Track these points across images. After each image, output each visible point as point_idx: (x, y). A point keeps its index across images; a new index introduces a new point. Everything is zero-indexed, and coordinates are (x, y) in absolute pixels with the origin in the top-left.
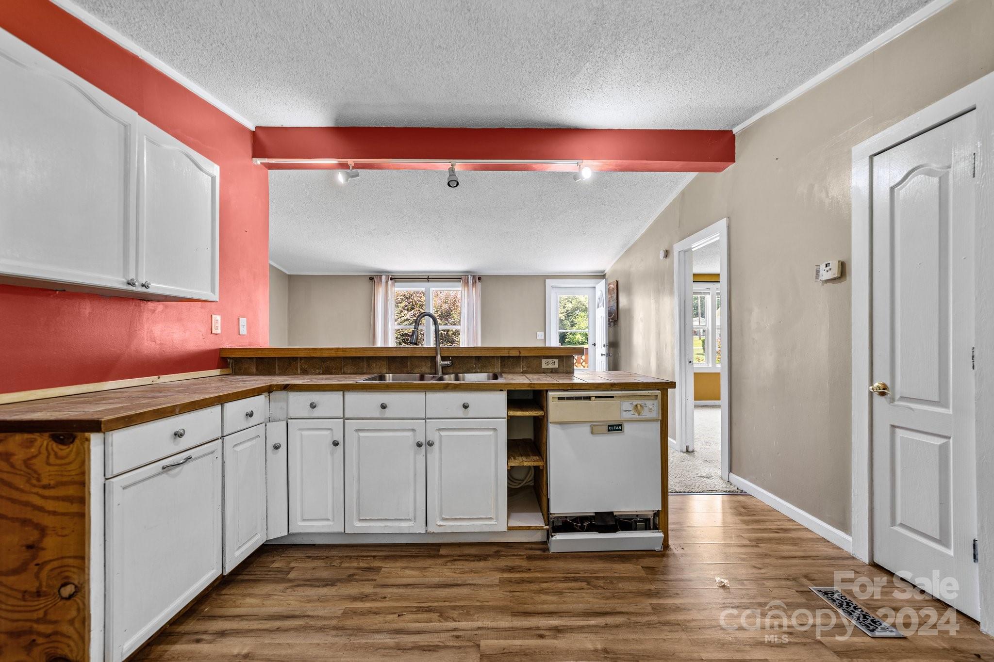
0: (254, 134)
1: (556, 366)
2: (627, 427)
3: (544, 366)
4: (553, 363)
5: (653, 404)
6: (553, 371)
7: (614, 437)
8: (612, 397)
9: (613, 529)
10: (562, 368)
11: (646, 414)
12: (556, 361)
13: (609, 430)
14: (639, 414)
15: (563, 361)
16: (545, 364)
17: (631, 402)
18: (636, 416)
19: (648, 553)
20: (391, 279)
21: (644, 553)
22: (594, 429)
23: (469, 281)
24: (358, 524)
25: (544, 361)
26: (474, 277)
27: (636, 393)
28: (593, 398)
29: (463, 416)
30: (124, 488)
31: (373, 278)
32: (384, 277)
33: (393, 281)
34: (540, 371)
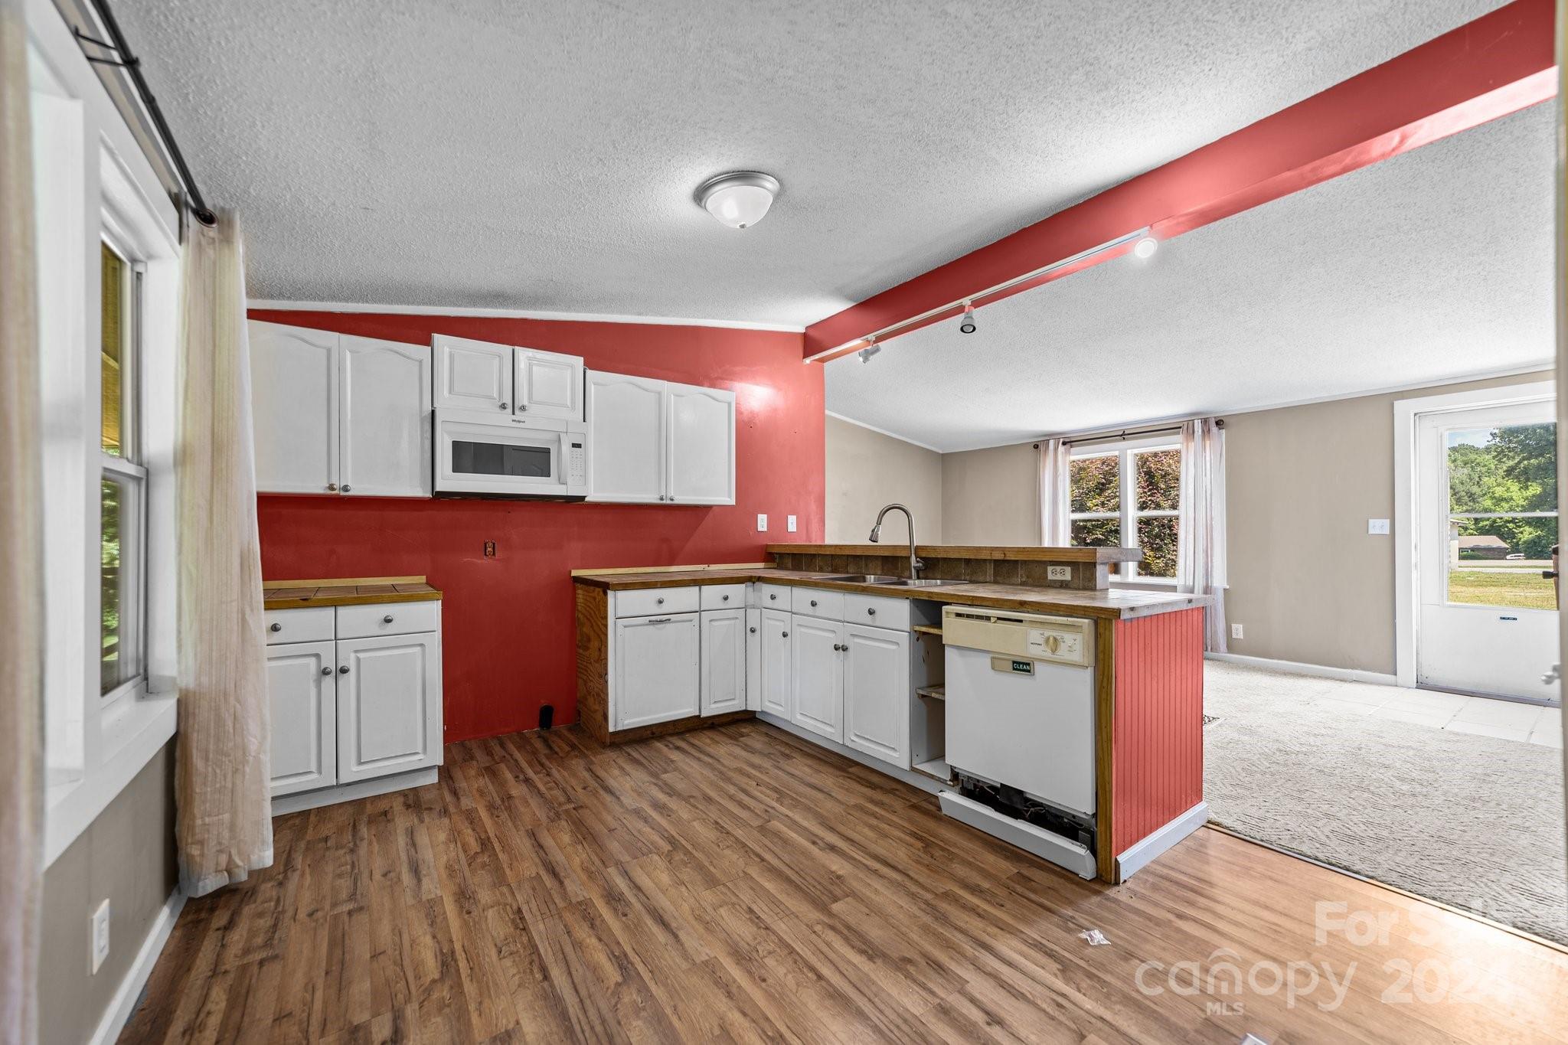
0: (805, 336)
1: (1068, 577)
2: (1038, 668)
3: (1050, 577)
4: (1063, 573)
5: (1075, 640)
6: (1063, 585)
7: (1019, 680)
8: (1021, 621)
9: (1016, 814)
10: (1076, 581)
11: (1063, 654)
12: (1068, 569)
13: (1014, 669)
14: (1054, 651)
15: (1079, 569)
16: (1054, 574)
17: (1042, 632)
18: (1047, 654)
19: (1064, 872)
20: (1064, 444)
21: (1059, 869)
22: (997, 661)
23: (1196, 429)
24: (799, 717)
25: (1050, 569)
26: (1205, 421)
27: (1048, 619)
28: (993, 620)
29: (871, 623)
30: (625, 627)
31: (1038, 445)
32: (1052, 442)
33: (1068, 446)
34: (1044, 584)
